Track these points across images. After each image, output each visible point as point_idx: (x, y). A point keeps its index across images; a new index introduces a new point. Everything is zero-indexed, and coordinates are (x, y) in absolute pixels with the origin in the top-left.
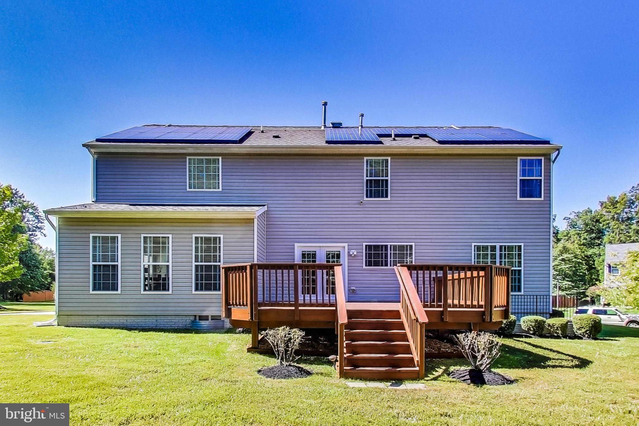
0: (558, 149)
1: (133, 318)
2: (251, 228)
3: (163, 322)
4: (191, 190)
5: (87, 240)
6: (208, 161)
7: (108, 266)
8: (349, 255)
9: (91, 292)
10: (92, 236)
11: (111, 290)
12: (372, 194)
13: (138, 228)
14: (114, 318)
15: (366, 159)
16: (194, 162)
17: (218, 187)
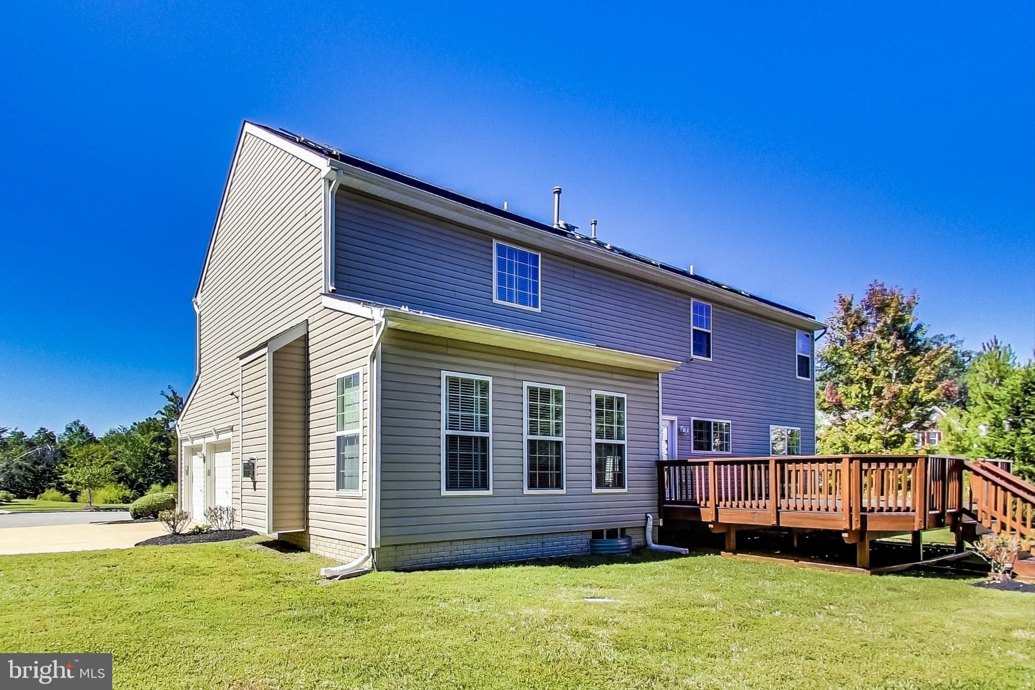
1: (508, 542)
2: (655, 388)
4: (499, 302)
5: (435, 383)
6: (523, 256)
7: (469, 439)
8: (680, 433)
9: (444, 494)
10: (444, 374)
11: (477, 487)
12: (698, 350)
13: (518, 369)
14: (479, 544)
15: (692, 300)
16: (501, 250)
17: (536, 306)
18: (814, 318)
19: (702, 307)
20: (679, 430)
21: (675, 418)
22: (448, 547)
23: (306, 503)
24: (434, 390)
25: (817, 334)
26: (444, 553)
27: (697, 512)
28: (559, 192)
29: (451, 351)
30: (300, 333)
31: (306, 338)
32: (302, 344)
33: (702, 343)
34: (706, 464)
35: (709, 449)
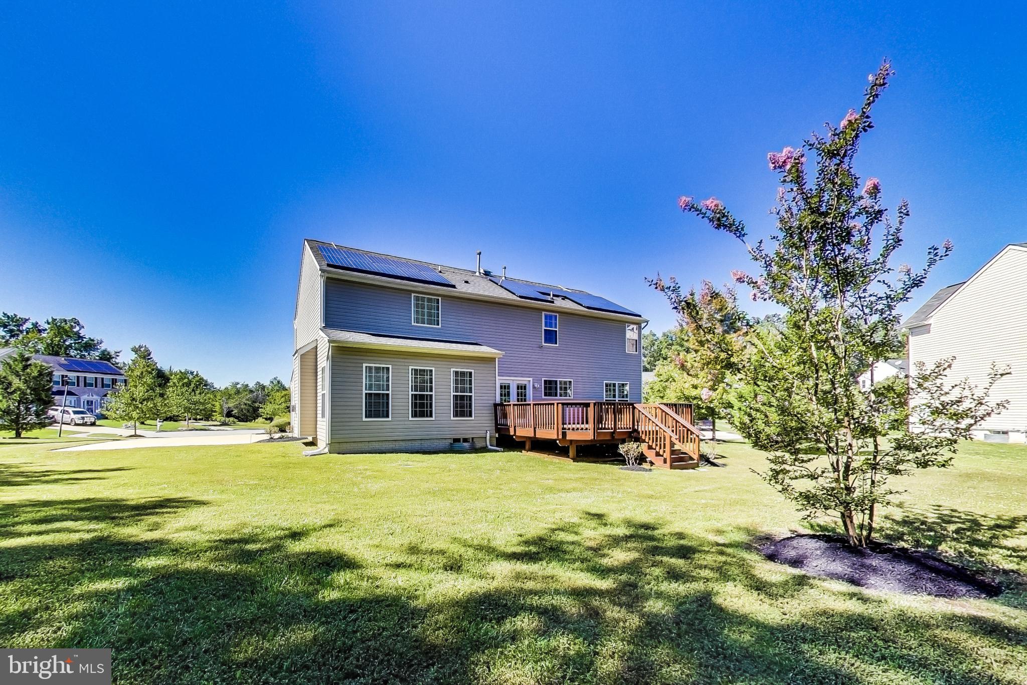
0: (647, 322)
1: (401, 443)
2: (493, 366)
3: (426, 445)
4: (416, 324)
5: (360, 369)
6: (430, 300)
7: (379, 394)
8: (534, 387)
9: (364, 419)
10: (364, 365)
11: (383, 417)
12: (547, 340)
13: (406, 360)
14: (384, 443)
15: (543, 313)
16: (417, 299)
17: (438, 324)
18: (640, 316)
19: (551, 317)
20: (533, 385)
21: (531, 379)
22: (367, 444)
23: (316, 424)
24: (360, 373)
25: (643, 325)
26: (365, 446)
27: (508, 430)
28: (480, 254)
29: (368, 354)
30: (314, 345)
31: (316, 347)
32: (314, 350)
33: (551, 337)
34: (553, 404)
35: (556, 396)
